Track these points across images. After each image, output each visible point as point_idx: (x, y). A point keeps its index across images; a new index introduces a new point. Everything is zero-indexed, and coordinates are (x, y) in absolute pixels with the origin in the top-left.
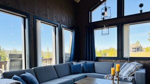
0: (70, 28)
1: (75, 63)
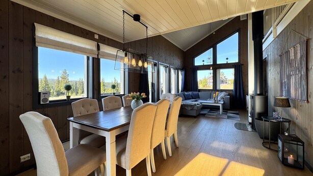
0: (182, 70)
1: (186, 93)
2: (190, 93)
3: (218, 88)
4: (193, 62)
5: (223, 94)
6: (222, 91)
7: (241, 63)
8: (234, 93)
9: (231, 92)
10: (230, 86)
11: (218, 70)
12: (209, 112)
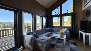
2: (49, 28)
3: (63, 26)
4: (51, 13)
5: (65, 30)
6: (65, 27)
7: (75, 12)
8: (71, 29)
9: (69, 28)
10: (69, 25)
11: (63, 17)
12: (57, 43)
